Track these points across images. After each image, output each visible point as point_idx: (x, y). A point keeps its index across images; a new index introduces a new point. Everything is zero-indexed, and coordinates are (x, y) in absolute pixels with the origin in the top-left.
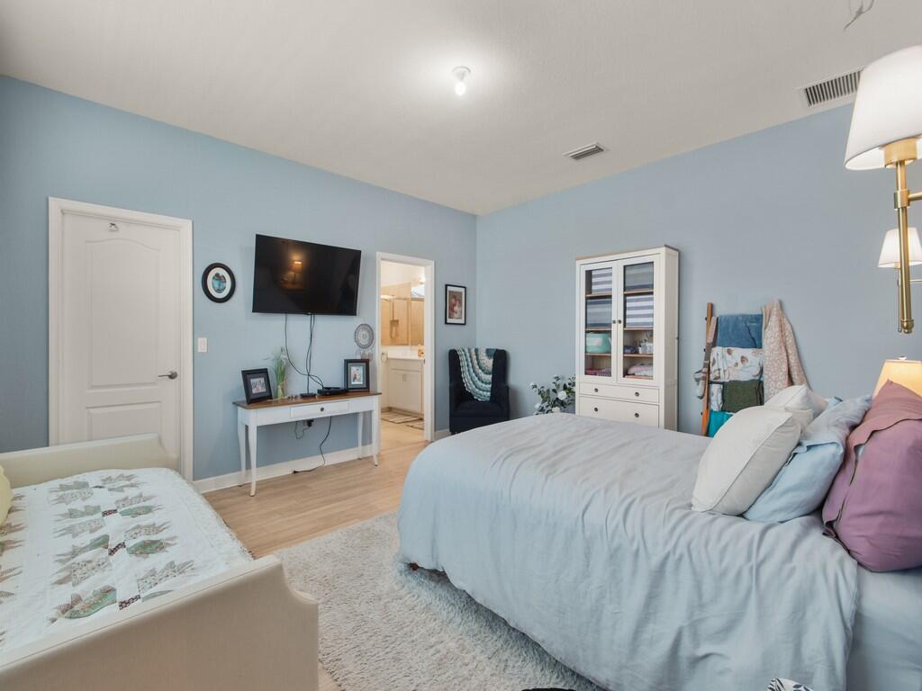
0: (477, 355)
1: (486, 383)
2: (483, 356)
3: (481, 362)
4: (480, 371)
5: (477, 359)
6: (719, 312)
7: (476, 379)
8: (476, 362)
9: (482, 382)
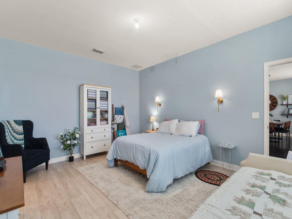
0: (9, 124)
1: (20, 140)
2: (14, 125)
3: (14, 128)
4: (15, 134)
5: (11, 127)
6: (114, 106)
7: (13, 139)
8: (11, 129)
9: (17, 140)
